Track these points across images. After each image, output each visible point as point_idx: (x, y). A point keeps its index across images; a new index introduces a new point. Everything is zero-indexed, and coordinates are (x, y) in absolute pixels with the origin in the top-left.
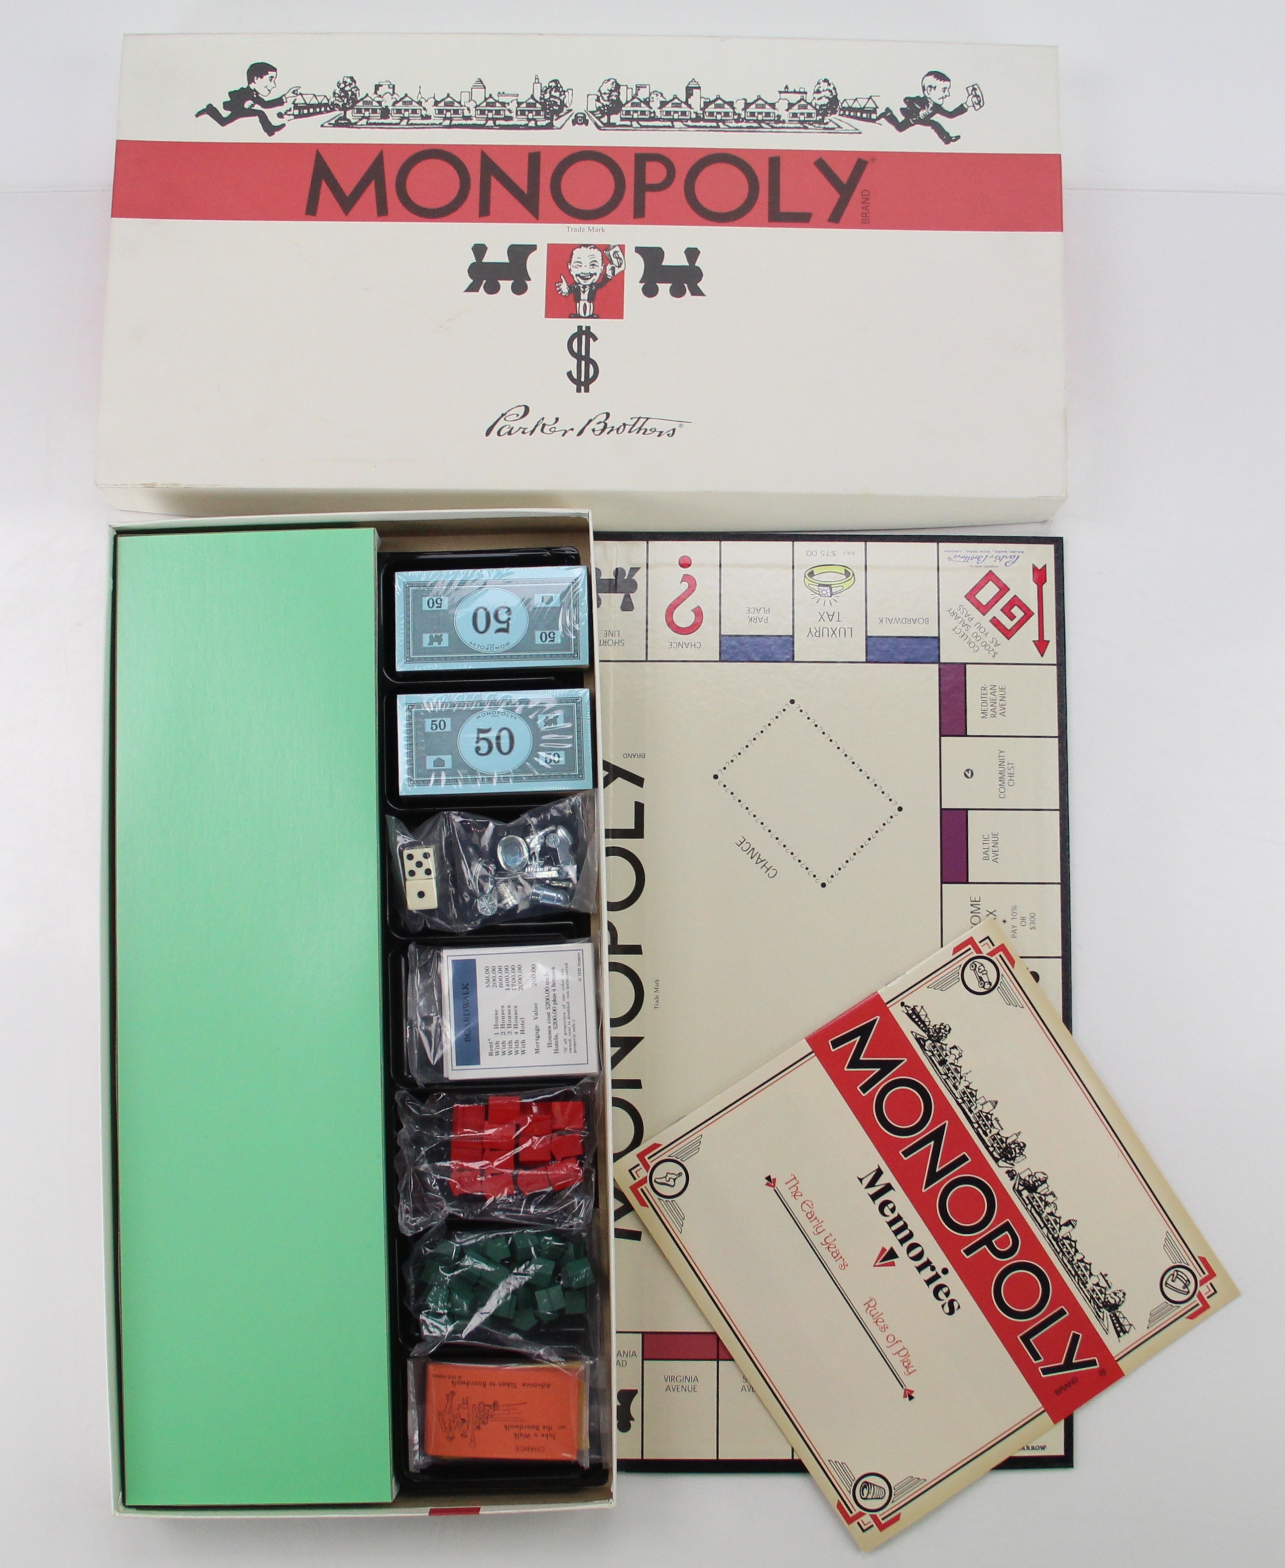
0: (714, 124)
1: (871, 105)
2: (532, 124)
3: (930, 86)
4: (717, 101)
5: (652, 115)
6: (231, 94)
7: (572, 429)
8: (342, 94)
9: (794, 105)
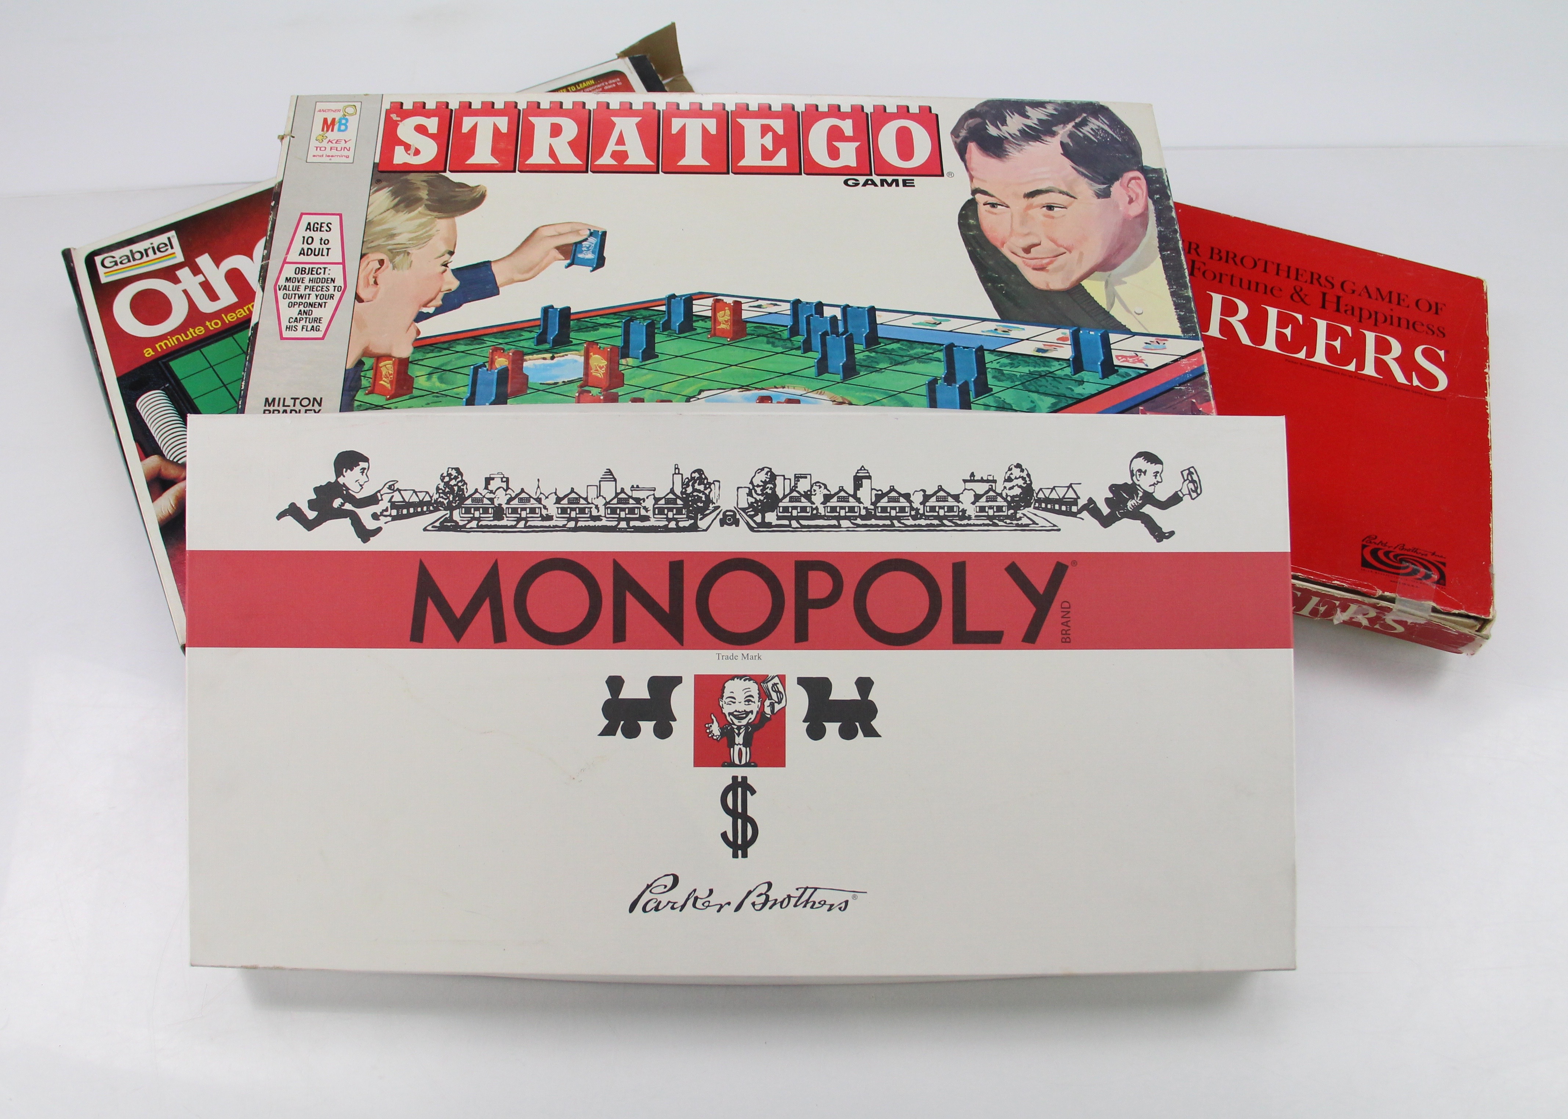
0: (888, 522)
1: (1071, 494)
2: (672, 525)
3: (1140, 471)
4: (892, 493)
5: (815, 512)
6: (317, 490)
7: (729, 904)
8: (447, 490)
9: (981, 496)
